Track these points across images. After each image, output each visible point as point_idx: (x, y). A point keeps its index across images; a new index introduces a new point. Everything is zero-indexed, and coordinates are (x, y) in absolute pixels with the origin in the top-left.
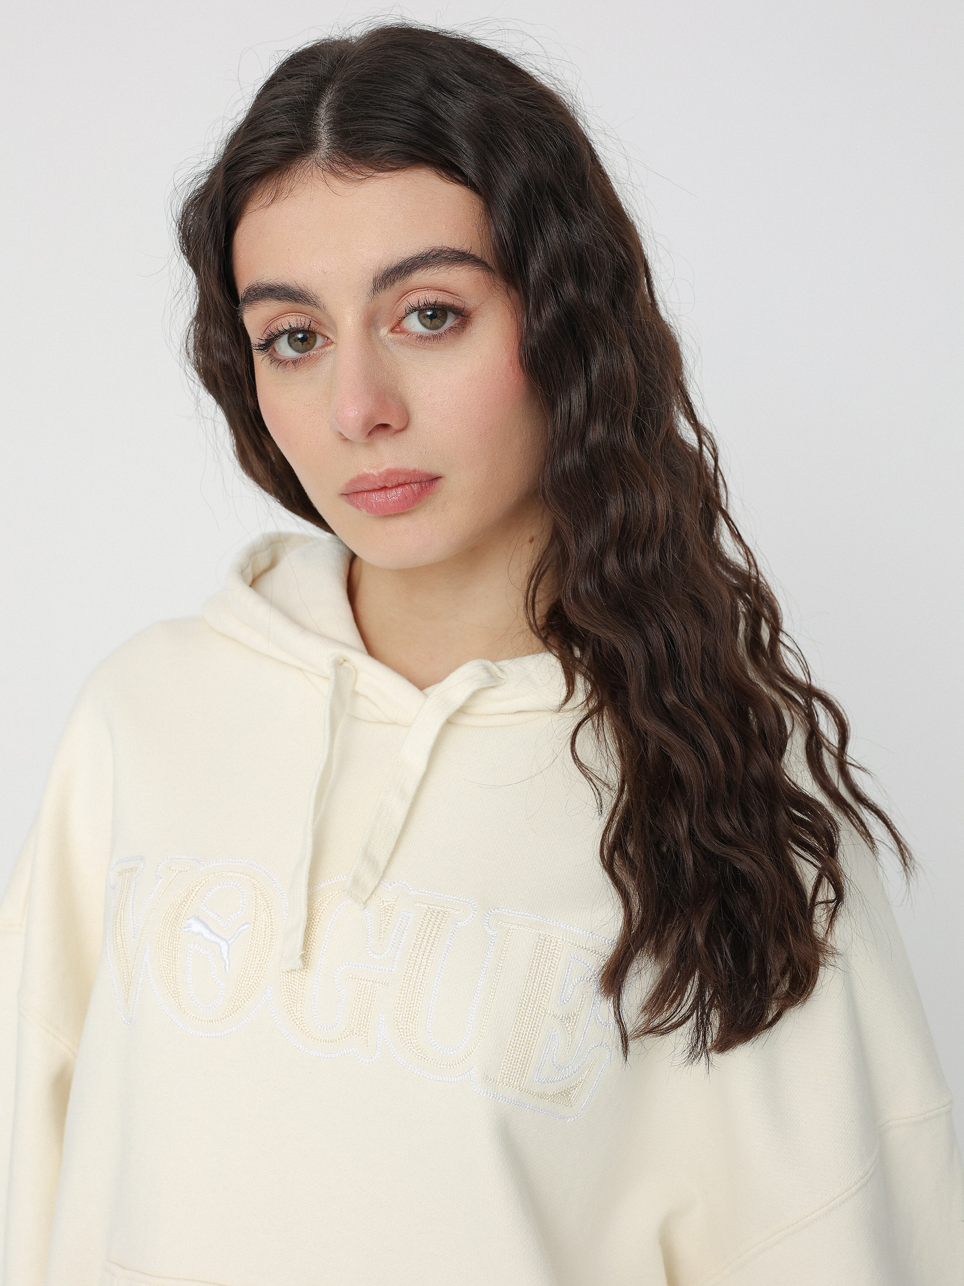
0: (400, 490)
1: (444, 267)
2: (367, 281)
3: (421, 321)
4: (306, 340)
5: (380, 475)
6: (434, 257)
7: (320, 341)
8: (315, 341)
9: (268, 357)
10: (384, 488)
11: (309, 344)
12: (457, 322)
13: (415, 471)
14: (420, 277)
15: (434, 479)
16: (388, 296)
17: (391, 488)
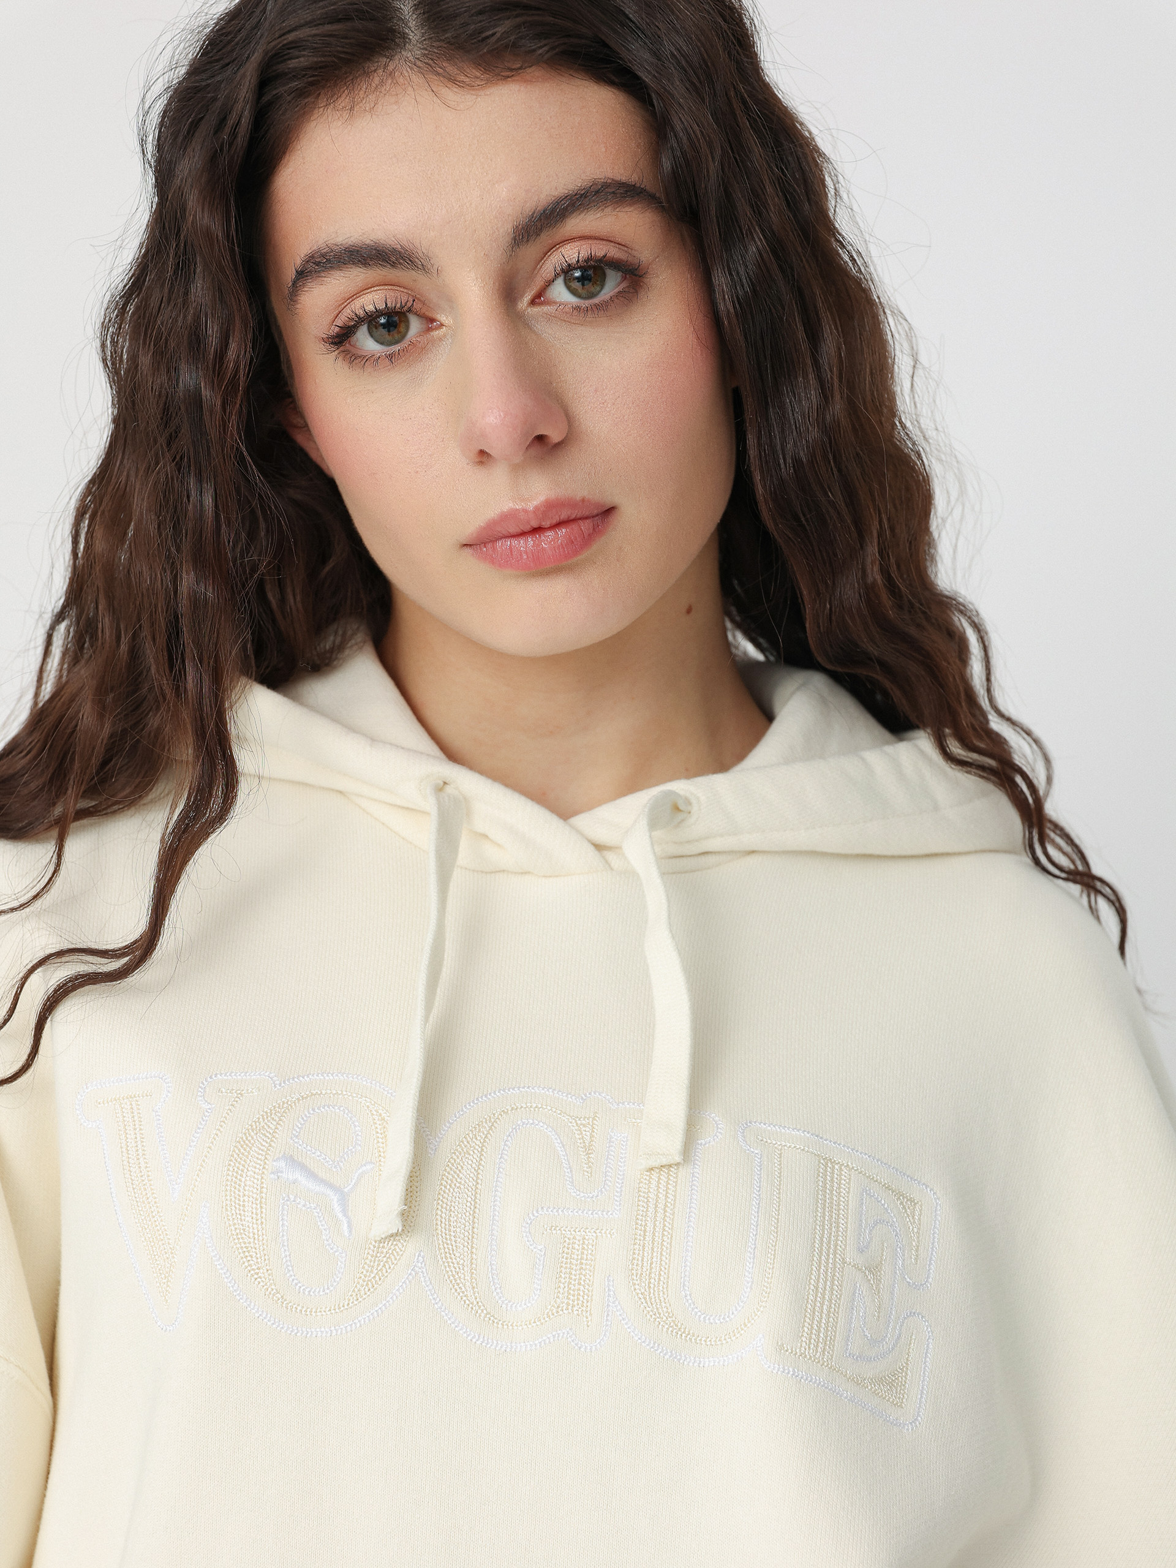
0: (562, 532)
1: (610, 208)
2: (505, 229)
3: (569, 288)
4: (395, 327)
5: (536, 508)
6: (597, 192)
7: (415, 325)
8: (407, 328)
9: (343, 355)
10: (537, 530)
11: (400, 332)
12: (624, 285)
13: (583, 500)
14: (579, 223)
15: (608, 512)
16: (531, 251)
17: (549, 528)
